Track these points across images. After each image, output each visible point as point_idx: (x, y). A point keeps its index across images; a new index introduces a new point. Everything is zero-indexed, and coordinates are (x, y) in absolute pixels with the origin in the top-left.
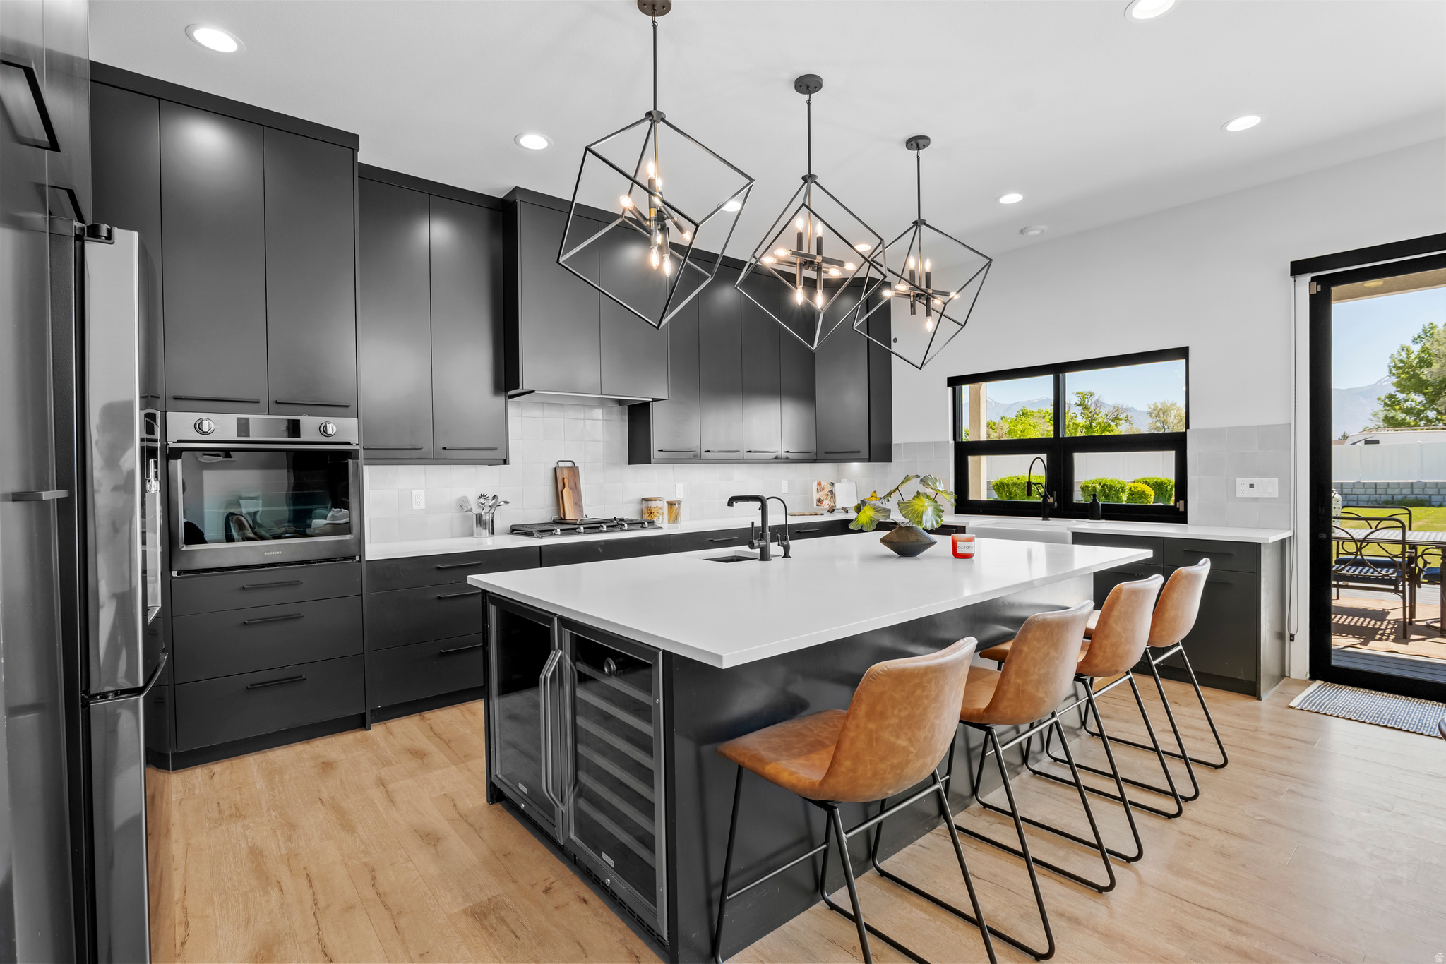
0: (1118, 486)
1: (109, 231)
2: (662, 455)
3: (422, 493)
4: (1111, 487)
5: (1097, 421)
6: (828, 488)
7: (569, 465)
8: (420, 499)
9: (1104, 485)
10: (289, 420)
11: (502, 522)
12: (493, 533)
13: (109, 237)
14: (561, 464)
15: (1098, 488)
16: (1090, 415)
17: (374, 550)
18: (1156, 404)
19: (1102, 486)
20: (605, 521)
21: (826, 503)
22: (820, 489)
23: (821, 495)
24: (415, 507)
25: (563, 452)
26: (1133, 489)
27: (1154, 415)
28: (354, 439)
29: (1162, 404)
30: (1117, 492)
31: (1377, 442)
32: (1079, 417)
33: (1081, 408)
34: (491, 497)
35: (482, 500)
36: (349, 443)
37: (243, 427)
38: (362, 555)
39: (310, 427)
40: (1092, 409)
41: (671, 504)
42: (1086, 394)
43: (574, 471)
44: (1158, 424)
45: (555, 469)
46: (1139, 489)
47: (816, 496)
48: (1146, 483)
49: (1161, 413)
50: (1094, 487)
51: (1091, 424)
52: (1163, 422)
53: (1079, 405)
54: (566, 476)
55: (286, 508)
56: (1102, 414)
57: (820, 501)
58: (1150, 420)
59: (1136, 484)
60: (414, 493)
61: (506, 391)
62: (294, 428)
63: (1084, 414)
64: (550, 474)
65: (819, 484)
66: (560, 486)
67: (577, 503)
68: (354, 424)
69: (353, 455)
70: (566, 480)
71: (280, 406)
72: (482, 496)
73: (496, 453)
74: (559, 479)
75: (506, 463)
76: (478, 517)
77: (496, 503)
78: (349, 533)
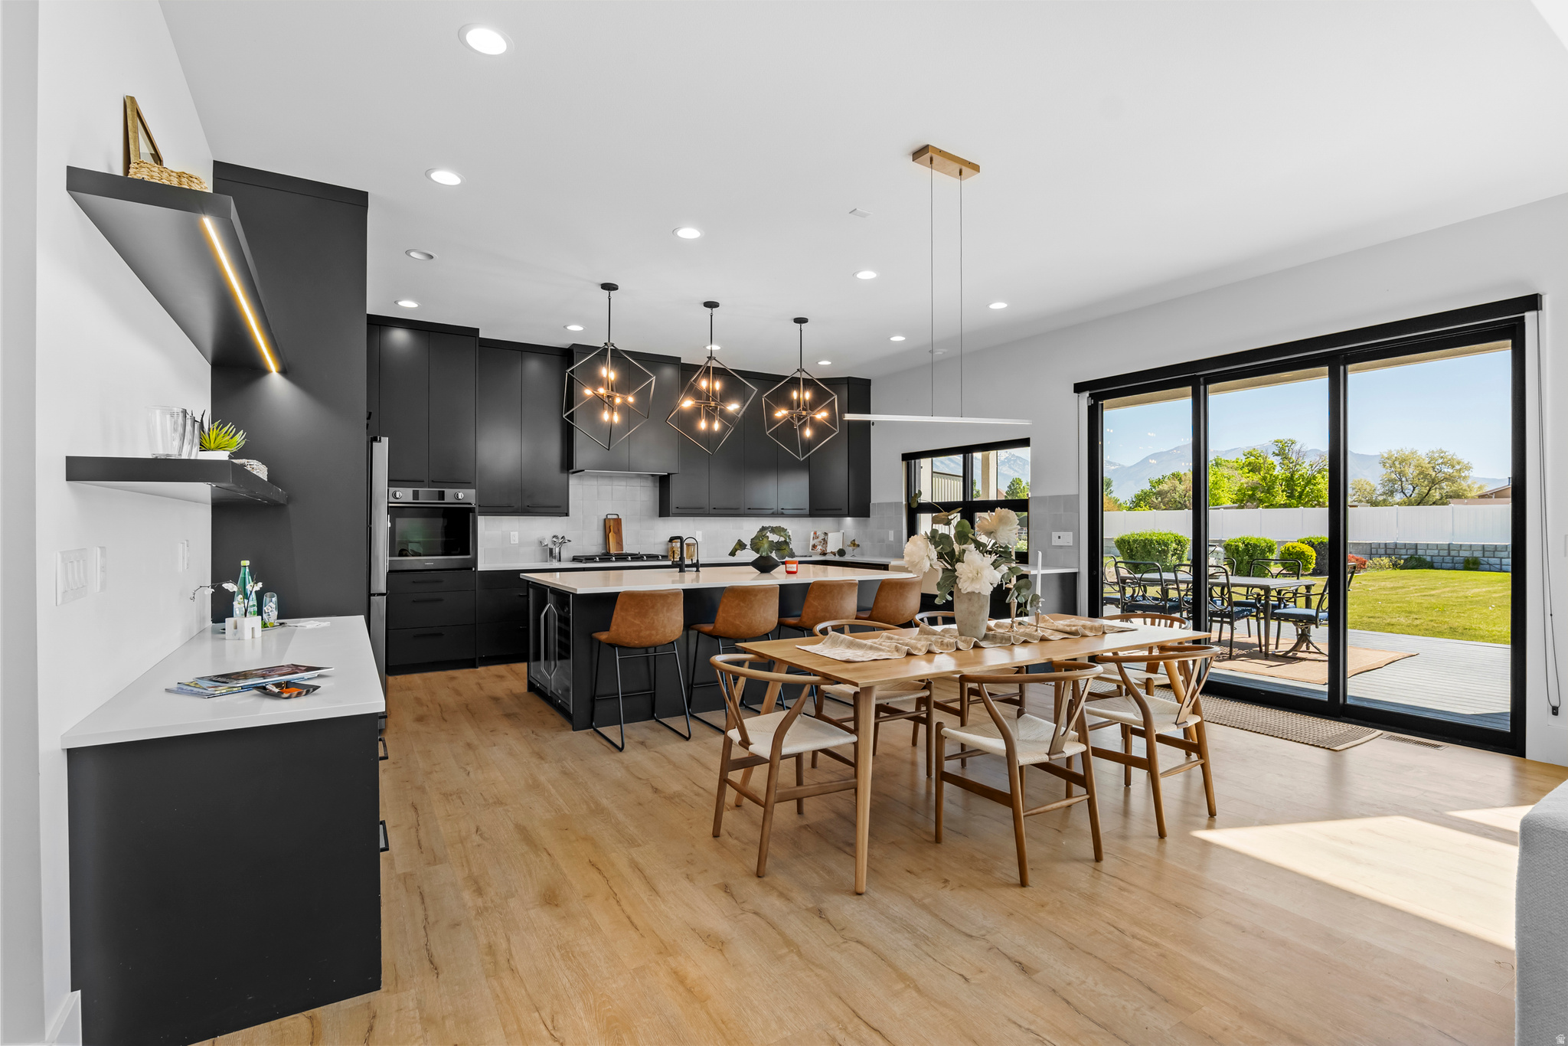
0: (1264, 544)
1: (380, 438)
2: (678, 511)
3: (516, 533)
4: (1255, 546)
5: (1300, 472)
6: (822, 537)
7: (616, 517)
8: (515, 536)
9: (1248, 543)
10: (439, 491)
11: (567, 553)
12: (560, 561)
13: (380, 441)
14: (609, 517)
15: (1241, 546)
16: (1291, 465)
17: (482, 566)
18: (1391, 451)
19: (1246, 545)
20: (630, 555)
21: (819, 548)
22: (816, 537)
23: (816, 542)
24: (512, 542)
25: (608, 509)
26: (1291, 549)
27: (1388, 465)
28: (473, 501)
29: (1398, 452)
30: (1263, 552)
32: (1278, 468)
33: (1279, 458)
34: (560, 538)
35: (554, 539)
36: (470, 504)
37: (416, 495)
38: (476, 567)
39: (449, 493)
40: (1294, 458)
41: (689, 545)
42: (1286, 443)
43: (618, 521)
44: (1393, 476)
45: (605, 520)
46: (1298, 549)
47: (812, 542)
48: (1311, 544)
49: (1397, 463)
50: (1236, 546)
51: (1292, 475)
52: (1400, 474)
53: (1277, 455)
54: (612, 524)
55: (440, 539)
56: (1306, 465)
57: (814, 546)
58: (1384, 471)
59: (1295, 544)
60: (512, 533)
61: (568, 470)
62: (442, 495)
63: (1283, 464)
64: (601, 523)
65: (815, 533)
66: (607, 531)
67: (620, 543)
68: (472, 492)
69: (472, 510)
70: (612, 527)
71: (433, 483)
72: (554, 537)
73: (560, 509)
74: (607, 526)
75: (567, 515)
76: (551, 550)
77: (564, 541)
78: (469, 554)
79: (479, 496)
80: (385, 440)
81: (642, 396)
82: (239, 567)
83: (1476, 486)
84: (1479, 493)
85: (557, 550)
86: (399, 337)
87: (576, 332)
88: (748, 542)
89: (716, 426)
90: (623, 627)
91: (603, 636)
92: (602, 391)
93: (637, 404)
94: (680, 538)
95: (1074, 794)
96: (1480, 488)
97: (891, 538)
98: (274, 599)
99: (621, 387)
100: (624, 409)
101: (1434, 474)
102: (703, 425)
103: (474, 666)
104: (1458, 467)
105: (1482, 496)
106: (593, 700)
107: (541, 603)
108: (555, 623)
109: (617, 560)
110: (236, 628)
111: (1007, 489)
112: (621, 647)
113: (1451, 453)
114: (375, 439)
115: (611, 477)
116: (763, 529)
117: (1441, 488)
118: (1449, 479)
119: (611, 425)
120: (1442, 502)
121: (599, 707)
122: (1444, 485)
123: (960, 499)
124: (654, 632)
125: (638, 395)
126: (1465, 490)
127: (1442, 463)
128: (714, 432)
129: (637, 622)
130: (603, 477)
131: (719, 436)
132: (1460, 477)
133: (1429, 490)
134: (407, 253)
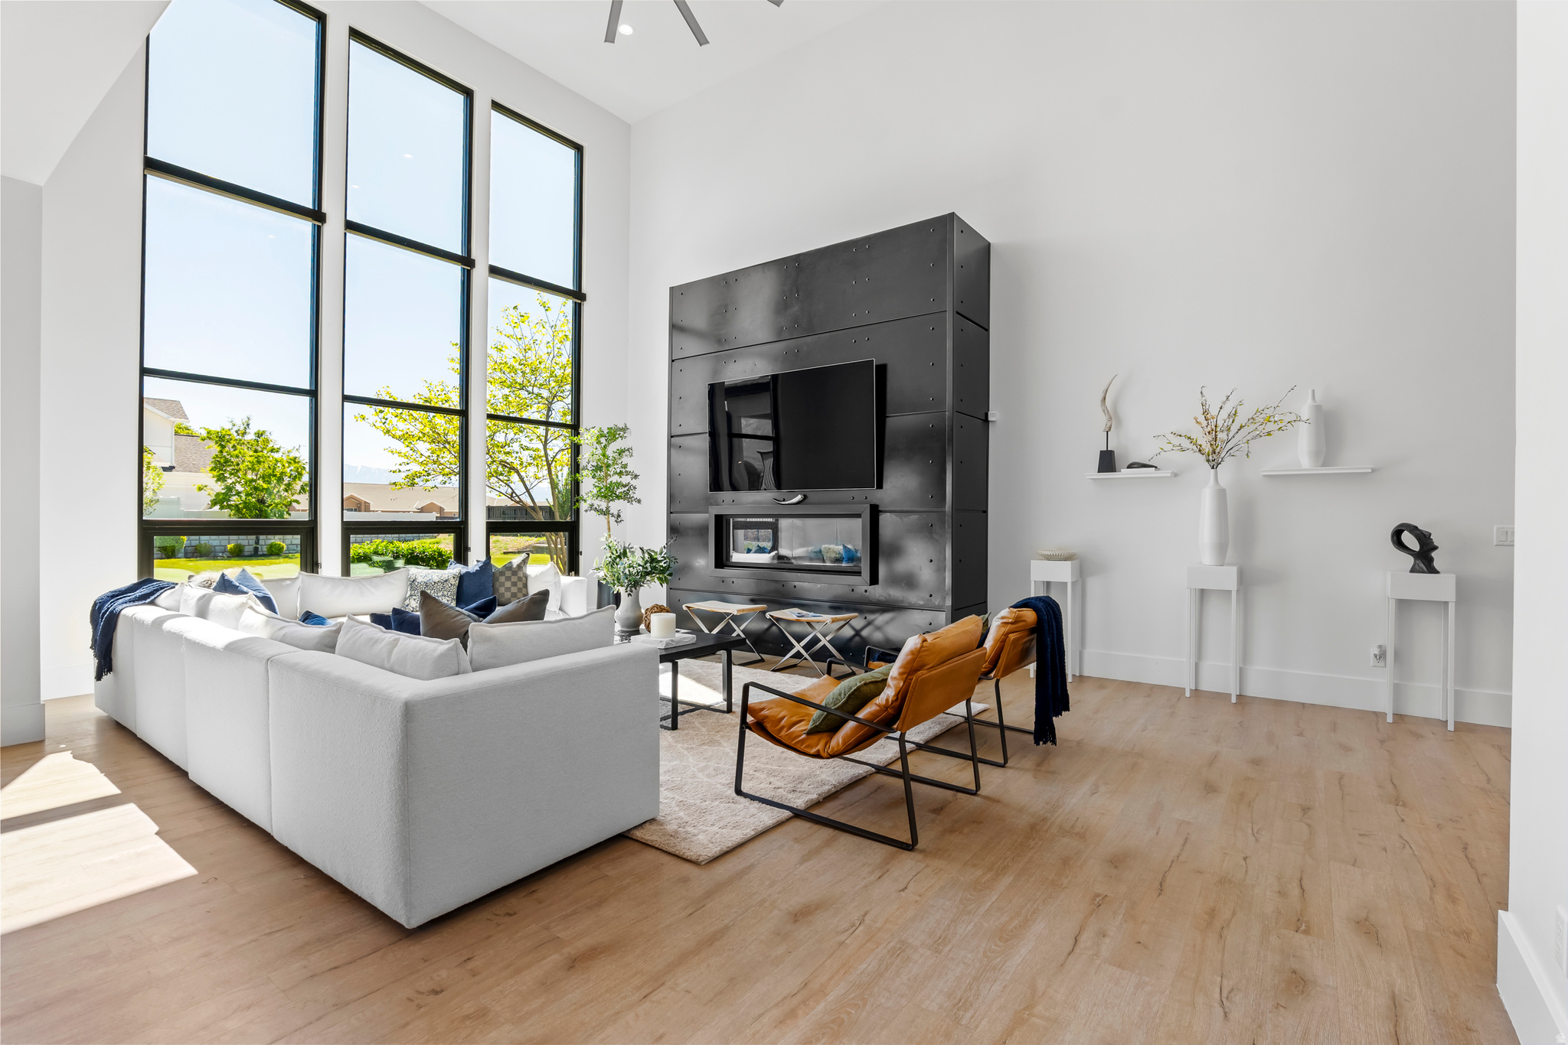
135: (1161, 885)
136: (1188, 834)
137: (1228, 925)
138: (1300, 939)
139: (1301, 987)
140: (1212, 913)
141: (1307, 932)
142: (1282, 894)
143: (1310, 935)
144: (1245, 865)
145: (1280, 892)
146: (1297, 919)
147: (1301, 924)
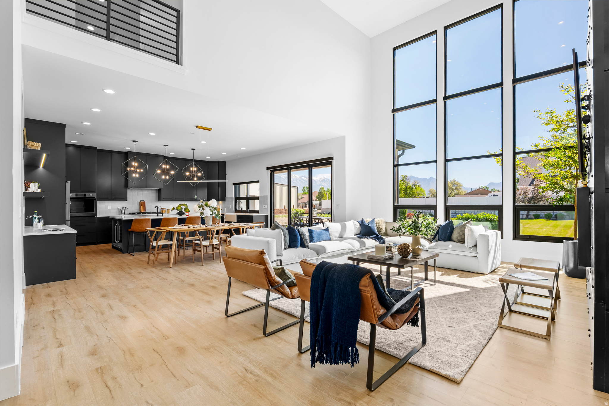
2: (163, 199)
3: (110, 206)
7: (143, 201)
11: (127, 212)
12: (124, 214)
17: (98, 215)
20: (147, 212)
24: (109, 209)
25: (141, 199)
28: (95, 197)
31: (497, 196)
37: (76, 195)
38: (96, 216)
39: (88, 194)
41: (167, 209)
43: (144, 203)
45: (140, 202)
55: (83, 208)
60: (109, 206)
61: (127, 187)
62: (85, 195)
64: (139, 203)
66: (141, 205)
67: (145, 209)
68: (95, 194)
69: (95, 199)
70: (142, 204)
71: (82, 192)
72: (123, 207)
73: (125, 199)
74: (141, 204)
75: (127, 201)
76: (122, 211)
77: (126, 208)
78: (94, 212)
79: (97, 195)
80: (69, 182)
81: (145, 169)
82: (34, 212)
83: (464, 191)
84: (465, 193)
85: (124, 211)
86: (71, 149)
87: (128, 149)
88: (175, 208)
89: (167, 177)
90: (134, 227)
91: (129, 230)
92: (132, 169)
93: (144, 172)
94: (157, 207)
95: (214, 251)
96: (465, 192)
97: (230, 207)
98: (43, 220)
99: (139, 167)
100: (140, 173)
101: (452, 187)
102: (163, 177)
103: (96, 244)
104: (459, 185)
105: (465, 194)
106: (128, 246)
107: (115, 223)
108: (119, 229)
109: (143, 214)
110: (36, 225)
111: (319, 191)
112: (134, 232)
113: (457, 180)
114: (66, 182)
115: (142, 189)
116: (180, 204)
117: (454, 192)
118: (456, 189)
119: (135, 178)
120: (454, 196)
121: (130, 248)
122: (455, 191)
123: (245, 196)
124: (143, 228)
125: (144, 169)
126: (461, 192)
127: (455, 184)
128: (167, 179)
129: (138, 226)
130: (139, 189)
131: (168, 180)
132: (459, 188)
133: (451, 192)
134: (75, 133)
135: (157, 352)
136: (178, 380)
137: (124, 355)
138: (98, 365)
139: (92, 352)
140: (132, 355)
141: (97, 369)
142: (114, 378)
143: (95, 369)
144: (139, 381)
145: (116, 378)
146: (103, 372)
147: (101, 371)
